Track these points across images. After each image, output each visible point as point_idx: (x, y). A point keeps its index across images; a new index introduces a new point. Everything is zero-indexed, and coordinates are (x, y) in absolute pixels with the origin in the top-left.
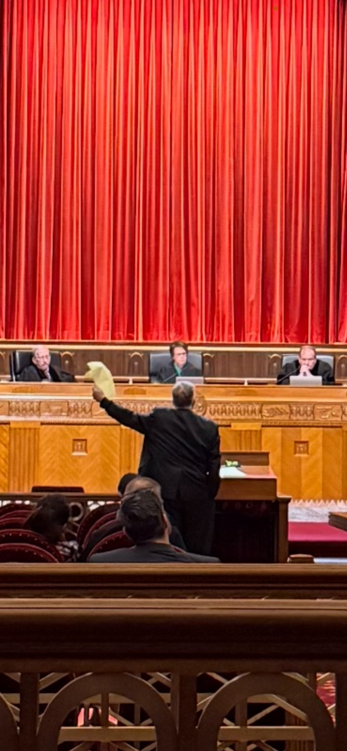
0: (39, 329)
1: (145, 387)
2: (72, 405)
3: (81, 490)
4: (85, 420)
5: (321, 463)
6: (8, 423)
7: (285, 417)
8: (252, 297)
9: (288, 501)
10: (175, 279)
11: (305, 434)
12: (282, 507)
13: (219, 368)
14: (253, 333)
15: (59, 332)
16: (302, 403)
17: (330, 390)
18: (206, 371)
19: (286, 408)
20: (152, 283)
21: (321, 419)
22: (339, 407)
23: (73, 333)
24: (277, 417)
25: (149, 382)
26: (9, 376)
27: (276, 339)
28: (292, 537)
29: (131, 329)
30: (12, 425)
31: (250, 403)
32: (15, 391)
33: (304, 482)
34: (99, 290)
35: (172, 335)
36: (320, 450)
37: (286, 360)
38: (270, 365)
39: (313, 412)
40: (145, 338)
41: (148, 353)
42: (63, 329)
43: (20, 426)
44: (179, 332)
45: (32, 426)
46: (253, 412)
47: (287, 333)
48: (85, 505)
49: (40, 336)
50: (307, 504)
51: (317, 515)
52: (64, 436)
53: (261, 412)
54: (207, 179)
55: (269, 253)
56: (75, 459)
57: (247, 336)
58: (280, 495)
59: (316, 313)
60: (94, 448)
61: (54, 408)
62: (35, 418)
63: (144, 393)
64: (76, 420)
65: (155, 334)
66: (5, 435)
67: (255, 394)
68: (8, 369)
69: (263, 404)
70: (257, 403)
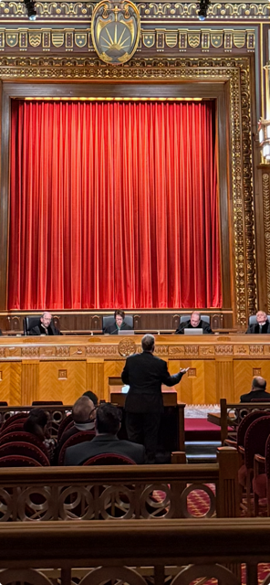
0: (40, 303)
1: (100, 337)
2: (58, 349)
3: (61, 403)
4: (66, 358)
5: (204, 382)
6: (21, 361)
7: (182, 354)
8: (162, 281)
9: (184, 406)
10: (117, 271)
11: (194, 364)
12: (180, 410)
13: (144, 323)
14: (163, 302)
15: (52, 305)
16: (191, 345)
17: (208, 336)
18: (136, 326)
19: (182, 348)
20: (104, 273)
21: (202, 354)
22: (212, 347)
23: (59, 305)
24: (177, 354)
25: (103, 334)
26: (22, 332)
27: (176, 305)
28: (187, 428)
29: (92, 301)
30: (23, 362)
31: (161, 345)
32: (25, 341)
33: (194, 393)
34: (74, 279)
35: (117, 304)
36: (203, 373)
37: (183, 319)
38: (174, 322)
39: (198, 350)
40: (101, 307)
41: (102, 315)
42: (54, 302)
43: (28, 362)
44: (120, 302)
45: (35, 362)
46: (164, 351)
47: (183, 302)
48: (64, 413)
49: (40, 307)
50: (197, 407)
51: (202, 413)
52: (54, 368)
53: (168, 351)
54: (135, 212)
55: (171, 255)
56: (60, 382)
57: (160, 304)
58: (179, 402)
59: (199, 289)
60: (71, 375)
61: (48, 351)
62: (36, 358)
63: (100, 340)
64: (61, 358)
65: (106, 304)
66: (19, 368)
67: (164, 340)
68: (22, 327)
69: (169, 346)
70: (166, 345)
